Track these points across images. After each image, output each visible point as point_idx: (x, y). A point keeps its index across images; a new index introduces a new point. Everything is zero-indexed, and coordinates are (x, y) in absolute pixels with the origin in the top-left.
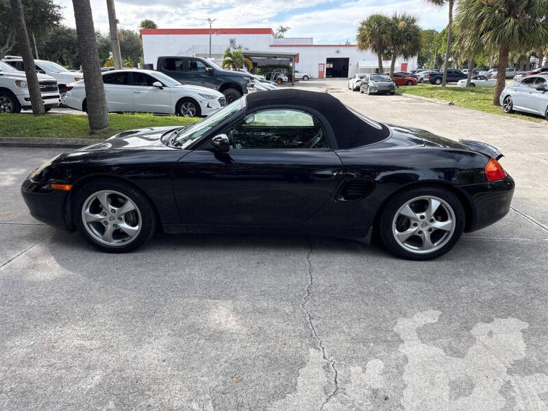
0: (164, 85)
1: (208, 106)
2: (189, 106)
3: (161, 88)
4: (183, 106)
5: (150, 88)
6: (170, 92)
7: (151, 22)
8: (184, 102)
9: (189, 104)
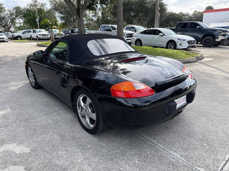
0: (164, 35)
1: (180, 44)
2: (172, 44)
3: (162, 36)
4: (170, 44)
5: (158, 36)
6: (166, 38)
7: (211, 7)
8: (170, 42)
9: (172, 43)
